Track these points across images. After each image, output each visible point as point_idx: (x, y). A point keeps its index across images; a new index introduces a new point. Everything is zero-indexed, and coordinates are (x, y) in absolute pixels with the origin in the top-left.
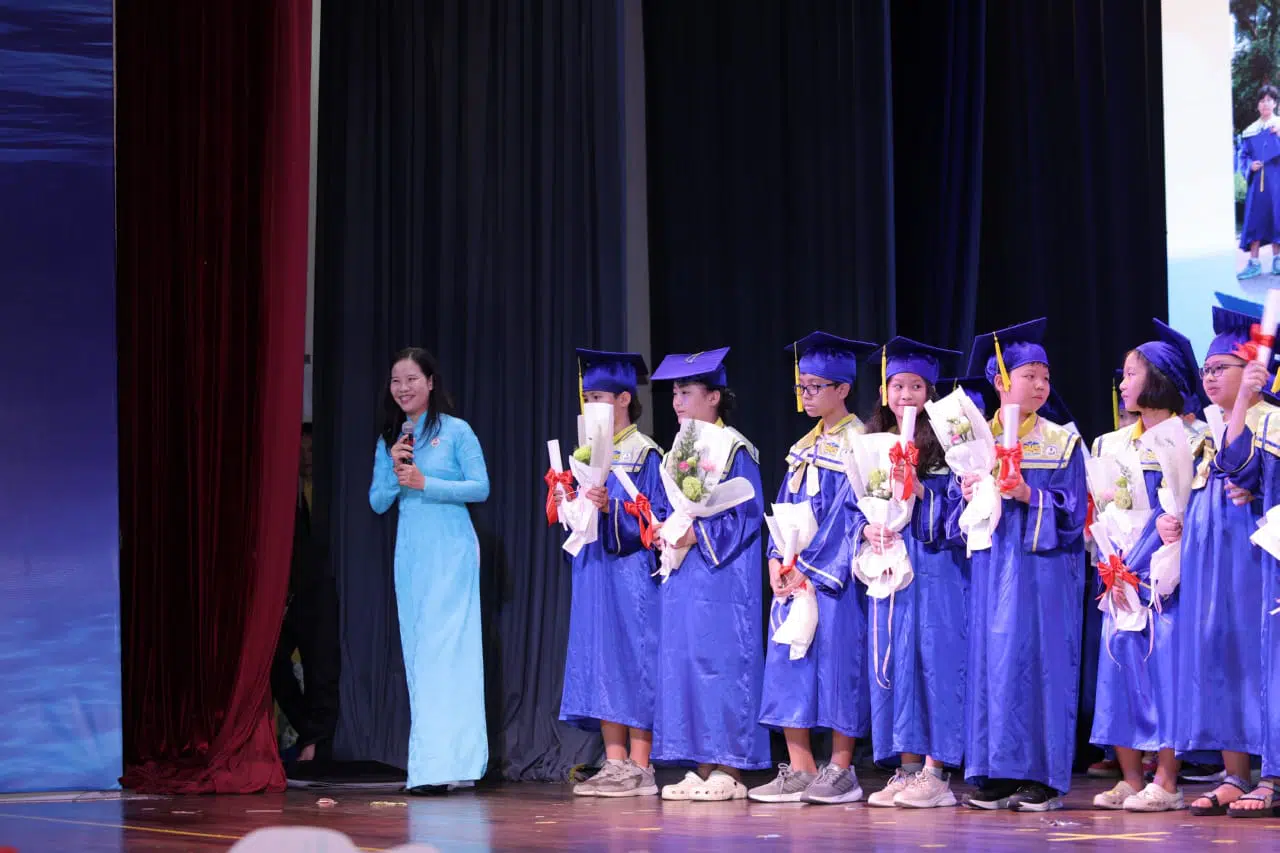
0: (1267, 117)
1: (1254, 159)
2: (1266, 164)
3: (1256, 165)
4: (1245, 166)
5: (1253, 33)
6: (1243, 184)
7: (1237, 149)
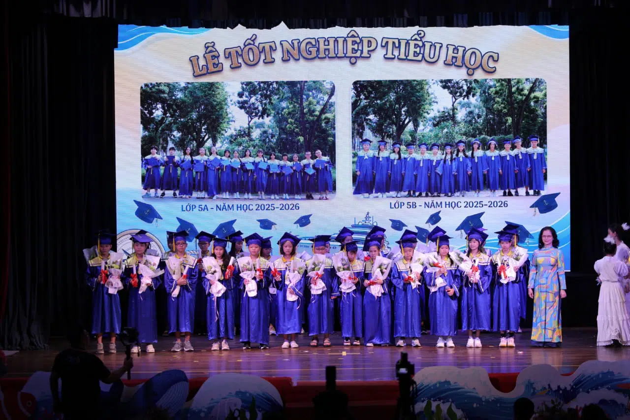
0: (154, 154)
1: (149, 165)
2: (153, 167)
3: (149, 167)
4: (145, 166)
5: (149, 131)
6: (145, 171)
7: (142, 162)
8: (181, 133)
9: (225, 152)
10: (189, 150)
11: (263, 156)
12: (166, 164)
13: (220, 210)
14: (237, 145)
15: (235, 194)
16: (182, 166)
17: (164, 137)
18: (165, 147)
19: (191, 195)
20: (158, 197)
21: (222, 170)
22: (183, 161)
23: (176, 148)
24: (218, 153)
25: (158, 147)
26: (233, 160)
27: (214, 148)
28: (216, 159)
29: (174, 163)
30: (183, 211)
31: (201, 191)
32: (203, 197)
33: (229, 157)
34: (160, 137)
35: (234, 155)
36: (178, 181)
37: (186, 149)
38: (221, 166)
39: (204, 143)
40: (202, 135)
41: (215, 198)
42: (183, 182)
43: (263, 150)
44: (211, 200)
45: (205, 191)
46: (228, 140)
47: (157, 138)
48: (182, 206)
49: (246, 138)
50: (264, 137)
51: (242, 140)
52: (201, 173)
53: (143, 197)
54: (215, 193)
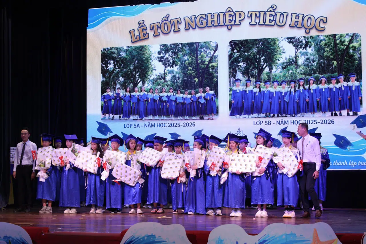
0: (108, 92)
1: (105, 99)
2: (108, 100)
3: (105, 100)
4: (103, 100)
5: (106, 78)
6: (103, 103)
7: (102, 97)
8: (124, 79)
9: (150, 90)
10: (128, 89)
11: (173, 92)
12: (115, 98)
13: (147, 127)
14: (157, 85)
15: (156, 117)
17: (114, 81)
18: (115, 87)
19: (130, 118)
20: (110, 119)
21: (148, 101)
22: (125, 96)
23: (121, 88)
24: (146, 91)
25: (111, 88)
26: (154, 95)
27: (143, 87)
28: (144, 94)
29: (120, 97)
30: (125, 128)
31: (135, 115)
32: (137, 118)
33: (152, 93)
34: (112, 82)
35: (155, 91)
36: (122, 109)
37: (127, 88)
38: (148, 99)
39: (138, 84)
40: (136, 79)
41: (144, 119)
42: (125, 109)
43: (173, 88)
44: (141, 120)
45: (138, 115)
46: (152, 82)
47: (110, 82)
48: (124, 125)
49: (163, 81)
50: (174, 79)
51: (160, 82)
52: (135, 103)
53: (102, 119)
54: (144, 116)
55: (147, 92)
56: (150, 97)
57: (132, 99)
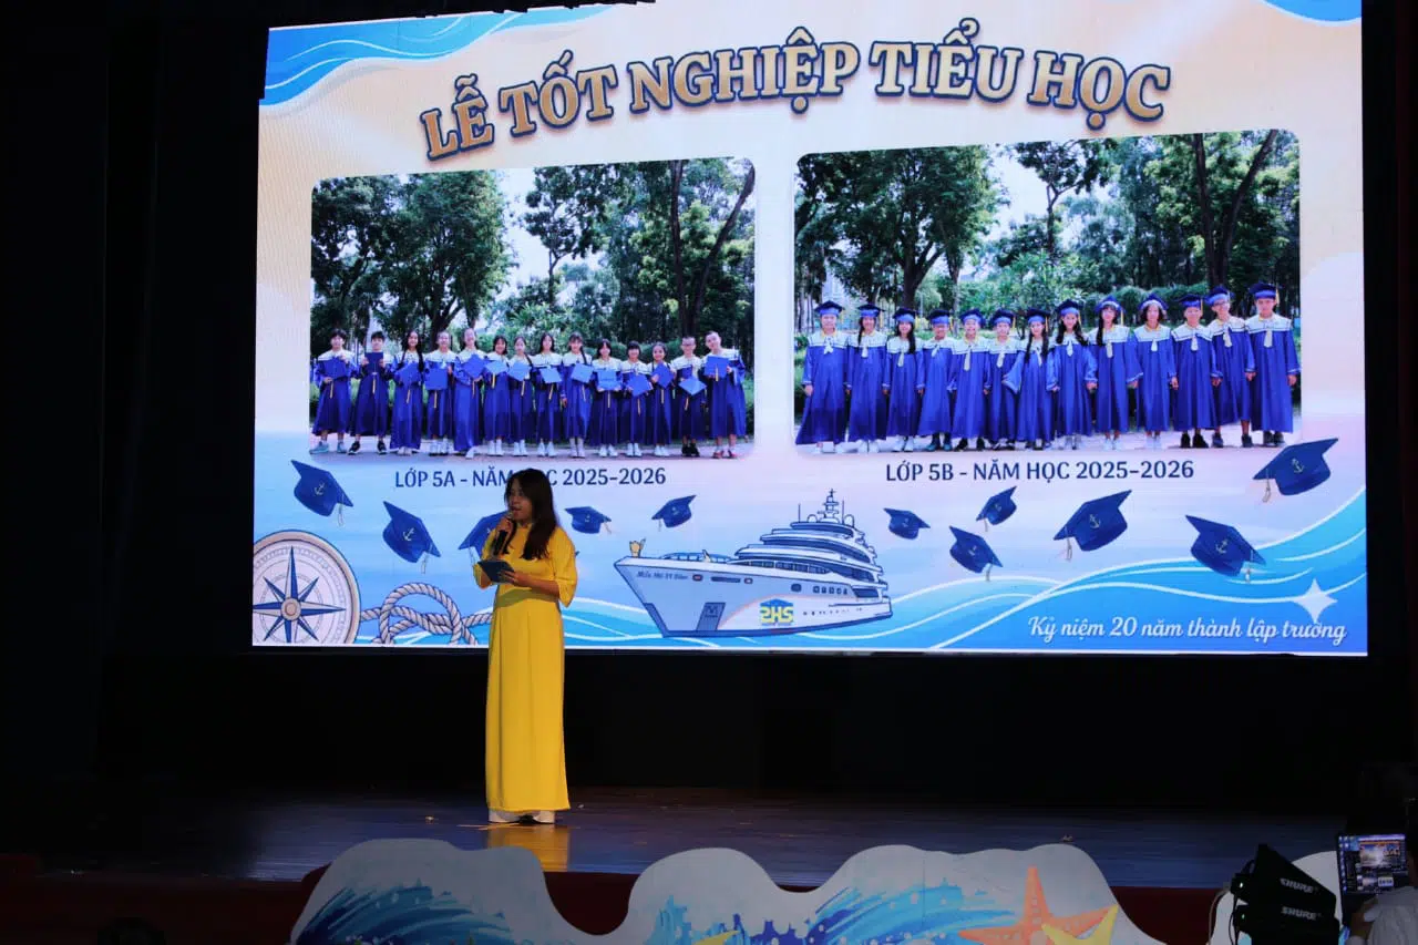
0: (337, 349)
1: (326, 376)
2: (335, 380)
3: (327, 380)
4: (319, 379)
5: (328, 293)
6: (317, 391)
7: (313, 367)
8: (398, 298)
9: (496, 341)
10: (414, 340)
11: (581, 349)
12: (363, 373)
13: (482, 483)
14: (522, 323)
15: (516, 444)
16: (399, 377)
17: (360, 307)
18: (362, 330)
19: (418, 447)
20: (344, 452)
21: (488, 384)
22: (401, 365)
23: (386, 334)
24: (480, 344)
25: (348, 332)
26: (512, 362)
27: (470, 331)
28: (475, 356)
29: (381, 370)
30: (398, 485)
31: (440, 437)
32: (444, 451)
33: (505, 352)
34: (351, 310)
35: (516, 348)
36: (390, 412)
37: (409, 335)
38: (486, 375)
39: (449, 321)
40: (444, 300)
41: (470, 454)
42: (399, 415)
43: (584, 335)
44: (460, 458)
45: (449, 437)
46: (503, 313)
47: (346, 309)
48: (397, 474)
49: (545, 306)
50: (586, 302)
51: (535, 311)
52: (439, 393)
53: (311, 453)
54: (470, 443)
55: (485, 348)
56: (495, 370)
57: (427, 376)
